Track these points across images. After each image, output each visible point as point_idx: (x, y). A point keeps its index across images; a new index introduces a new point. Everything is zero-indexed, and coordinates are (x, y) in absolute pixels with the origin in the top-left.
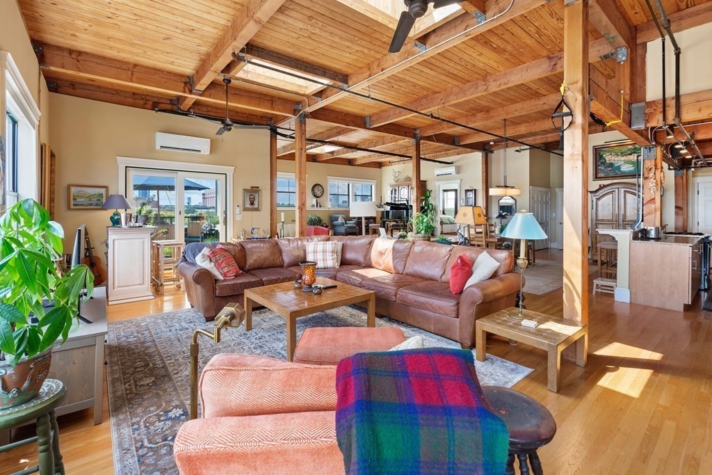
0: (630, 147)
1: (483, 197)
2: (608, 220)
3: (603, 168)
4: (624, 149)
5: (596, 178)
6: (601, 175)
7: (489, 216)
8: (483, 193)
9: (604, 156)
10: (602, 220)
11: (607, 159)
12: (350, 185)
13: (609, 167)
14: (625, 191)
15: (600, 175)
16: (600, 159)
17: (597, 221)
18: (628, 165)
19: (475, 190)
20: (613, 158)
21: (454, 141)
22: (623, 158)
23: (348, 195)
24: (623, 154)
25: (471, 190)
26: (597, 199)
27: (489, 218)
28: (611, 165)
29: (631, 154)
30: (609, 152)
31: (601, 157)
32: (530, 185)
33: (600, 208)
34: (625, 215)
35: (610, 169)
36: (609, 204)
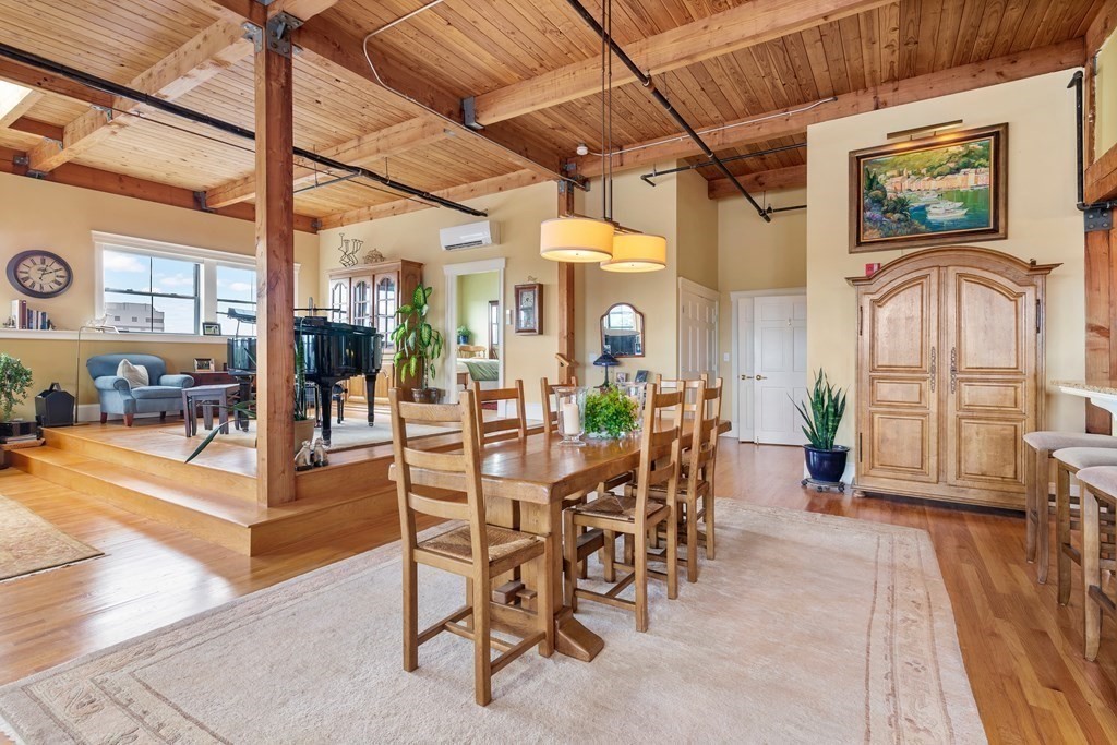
0: (954, 149)
1: (561, 304)
2: (909, 369)
3: (878, 214)
4: (937, 156)
5: (859, 244)
6: (871, 234)
7: (578, 358)
8: (561, 296)
9: (881, 178)
10: (890, 369)
11: (888, 187)
12: (202, 267)
13: (894, 211)
14: (960, 275)
15: (866, 237)
16: (870, 188)
17: (873, 370)
18: (948, 205)
19: (541, 287)
20: (906, 184)
21: (462, 111)
22: (934, 184)
23: (196, 297)
24: (934, 172)
25: (530, 288)
26: (874, 302)
27: (577, 364)
28: (901, 205)
29: (957, 170)
30: (894, 166)
31: (872, 182)
32: (679, 276)
33: (882, 329)
34: (957, 352)
35: (897, 216)
36: (912, 318)
